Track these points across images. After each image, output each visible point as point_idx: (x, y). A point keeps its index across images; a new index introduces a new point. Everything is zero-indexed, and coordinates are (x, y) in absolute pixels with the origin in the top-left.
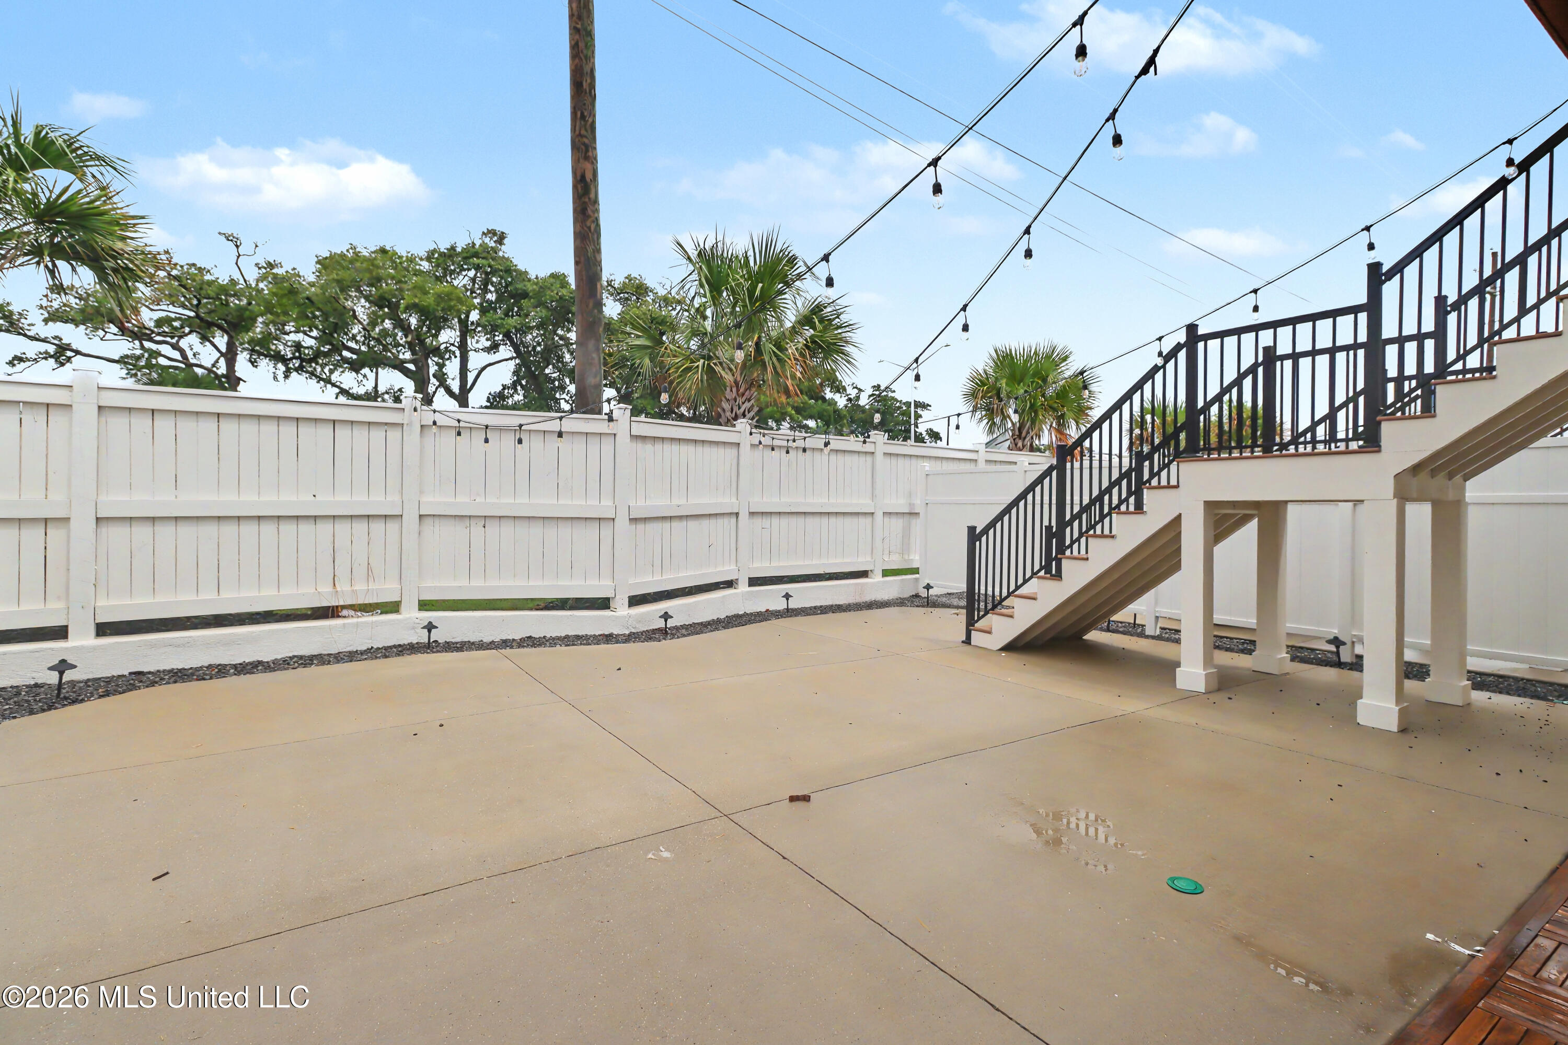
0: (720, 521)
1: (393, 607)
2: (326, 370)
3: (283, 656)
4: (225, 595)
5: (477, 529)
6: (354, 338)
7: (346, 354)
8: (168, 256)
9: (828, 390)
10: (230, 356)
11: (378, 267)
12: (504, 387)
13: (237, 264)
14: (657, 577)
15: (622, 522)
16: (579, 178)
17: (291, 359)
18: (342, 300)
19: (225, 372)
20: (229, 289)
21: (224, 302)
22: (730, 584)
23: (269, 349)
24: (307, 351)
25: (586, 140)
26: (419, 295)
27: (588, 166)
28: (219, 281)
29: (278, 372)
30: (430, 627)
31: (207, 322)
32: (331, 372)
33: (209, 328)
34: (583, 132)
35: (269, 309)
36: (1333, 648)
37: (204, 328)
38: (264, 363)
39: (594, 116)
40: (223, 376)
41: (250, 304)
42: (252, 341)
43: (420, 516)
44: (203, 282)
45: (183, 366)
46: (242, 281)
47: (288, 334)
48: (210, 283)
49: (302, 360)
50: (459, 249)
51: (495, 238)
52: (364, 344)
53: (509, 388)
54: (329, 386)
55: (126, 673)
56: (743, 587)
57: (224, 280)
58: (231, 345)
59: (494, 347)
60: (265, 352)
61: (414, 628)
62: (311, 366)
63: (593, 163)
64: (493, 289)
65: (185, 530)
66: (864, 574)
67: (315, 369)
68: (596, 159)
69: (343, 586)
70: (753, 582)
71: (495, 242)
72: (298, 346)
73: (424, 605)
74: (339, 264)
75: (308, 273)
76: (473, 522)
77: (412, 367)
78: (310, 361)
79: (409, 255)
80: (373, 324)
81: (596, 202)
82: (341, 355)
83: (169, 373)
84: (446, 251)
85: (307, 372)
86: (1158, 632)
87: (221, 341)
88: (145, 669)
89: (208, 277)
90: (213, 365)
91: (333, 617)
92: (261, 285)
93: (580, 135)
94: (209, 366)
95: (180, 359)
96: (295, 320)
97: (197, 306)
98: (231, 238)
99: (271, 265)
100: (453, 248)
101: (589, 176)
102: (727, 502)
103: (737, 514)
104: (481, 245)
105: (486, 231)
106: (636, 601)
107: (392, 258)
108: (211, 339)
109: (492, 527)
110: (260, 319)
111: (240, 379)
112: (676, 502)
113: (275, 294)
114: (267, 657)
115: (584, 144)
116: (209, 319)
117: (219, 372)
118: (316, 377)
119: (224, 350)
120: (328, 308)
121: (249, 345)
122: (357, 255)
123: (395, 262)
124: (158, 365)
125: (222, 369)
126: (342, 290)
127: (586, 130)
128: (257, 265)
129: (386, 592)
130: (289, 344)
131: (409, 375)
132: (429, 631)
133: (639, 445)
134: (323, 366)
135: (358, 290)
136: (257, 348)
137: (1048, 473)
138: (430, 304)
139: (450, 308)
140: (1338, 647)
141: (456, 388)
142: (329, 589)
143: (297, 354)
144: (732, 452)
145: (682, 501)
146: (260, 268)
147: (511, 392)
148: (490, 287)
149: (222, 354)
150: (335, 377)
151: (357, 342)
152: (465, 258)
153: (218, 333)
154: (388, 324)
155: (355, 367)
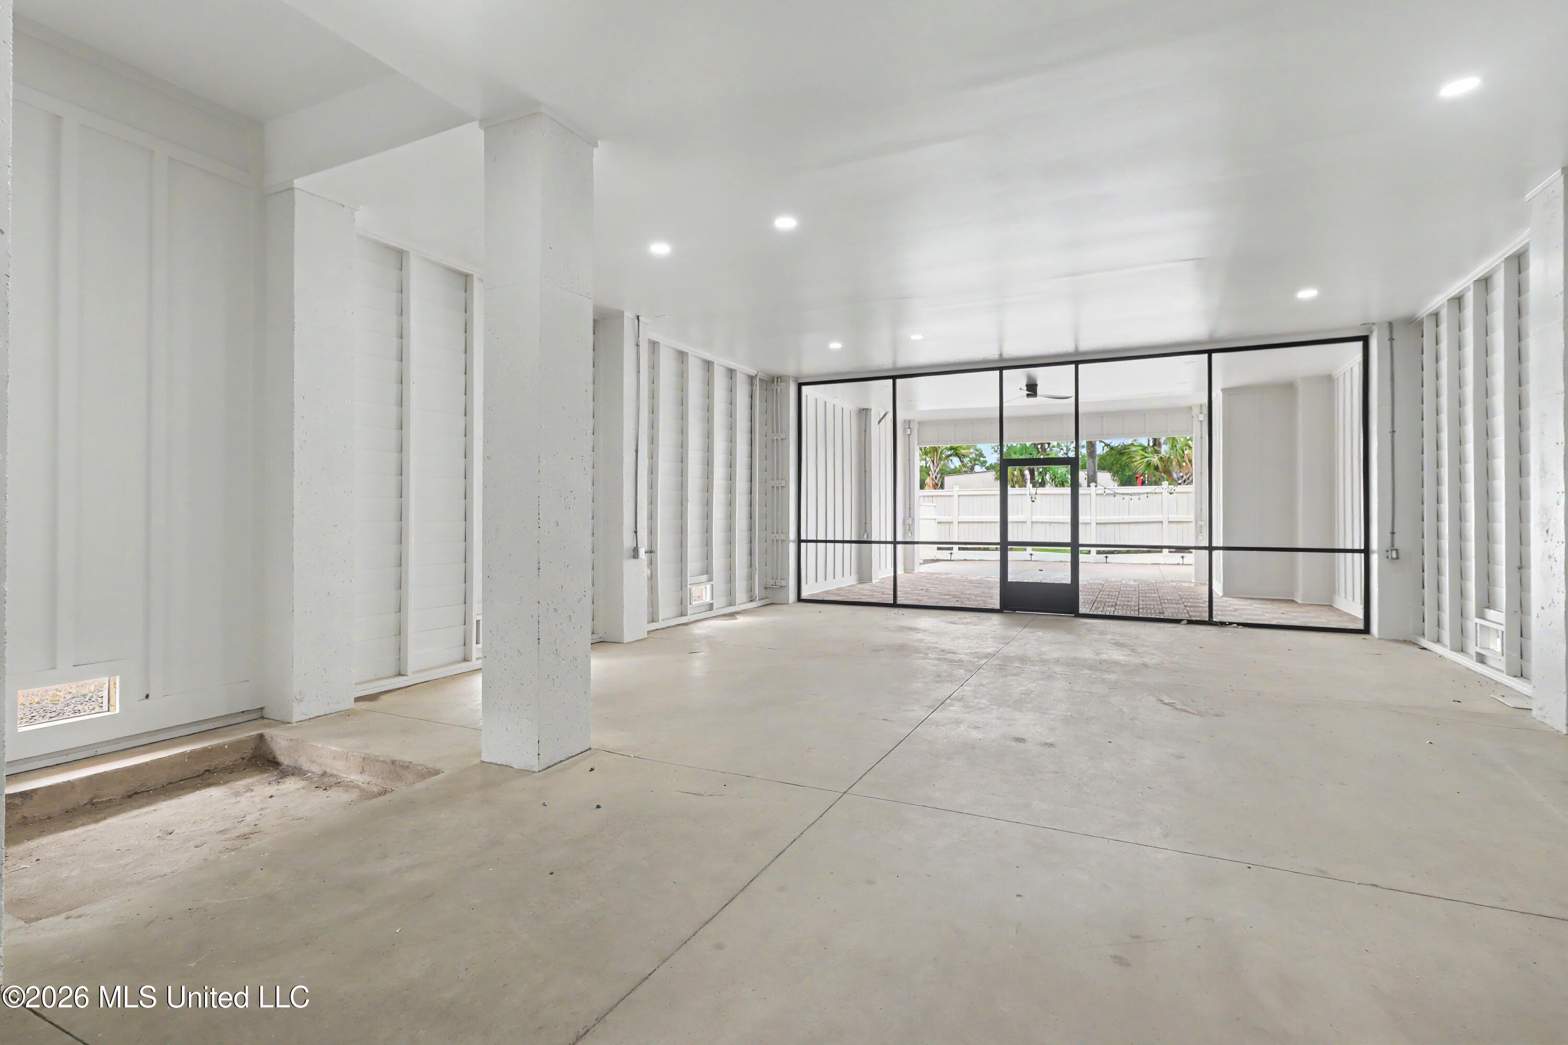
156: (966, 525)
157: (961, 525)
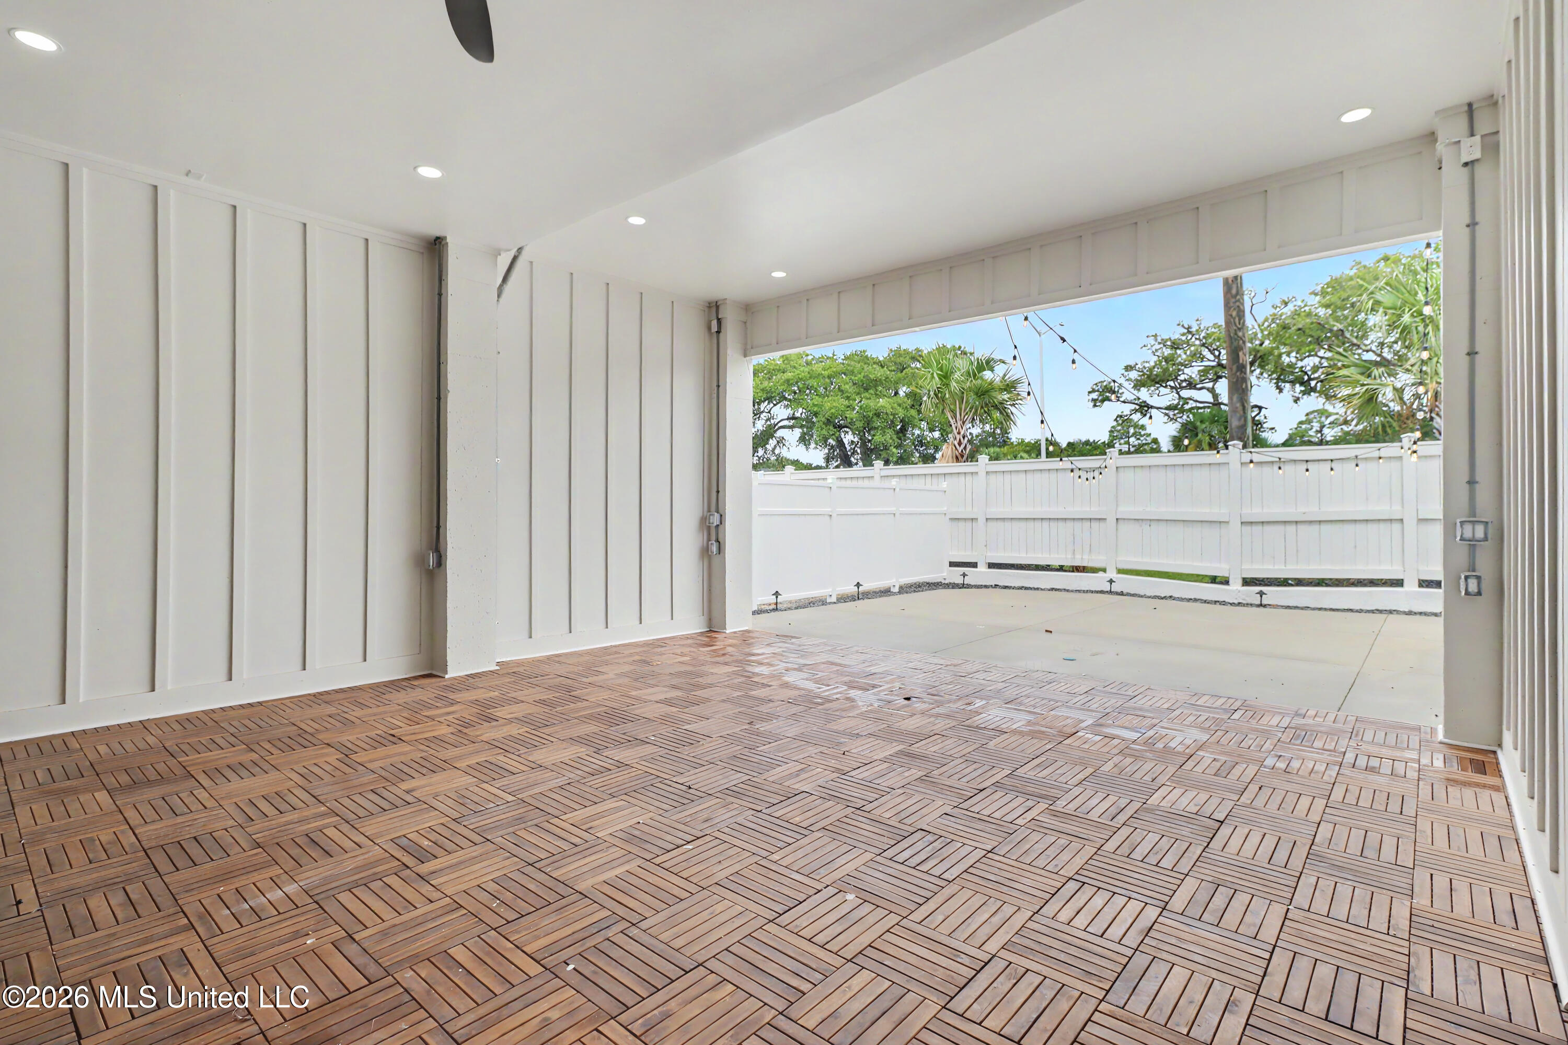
0: (1374, 526)
5: (1146, 527)
14: (1279, 567)
22: (1399, 583)
30: (1111, 581)
56: (1410, 587)
69: (1078, 556)
76: (1144, 523)
102: (1384, 509)
106: (1247, 582)
109: (1155, 527)
112: (1301, 510)
129: (1098, 560)
145: (1312, 509)
156: (1000, 524)
157: (990, 524)
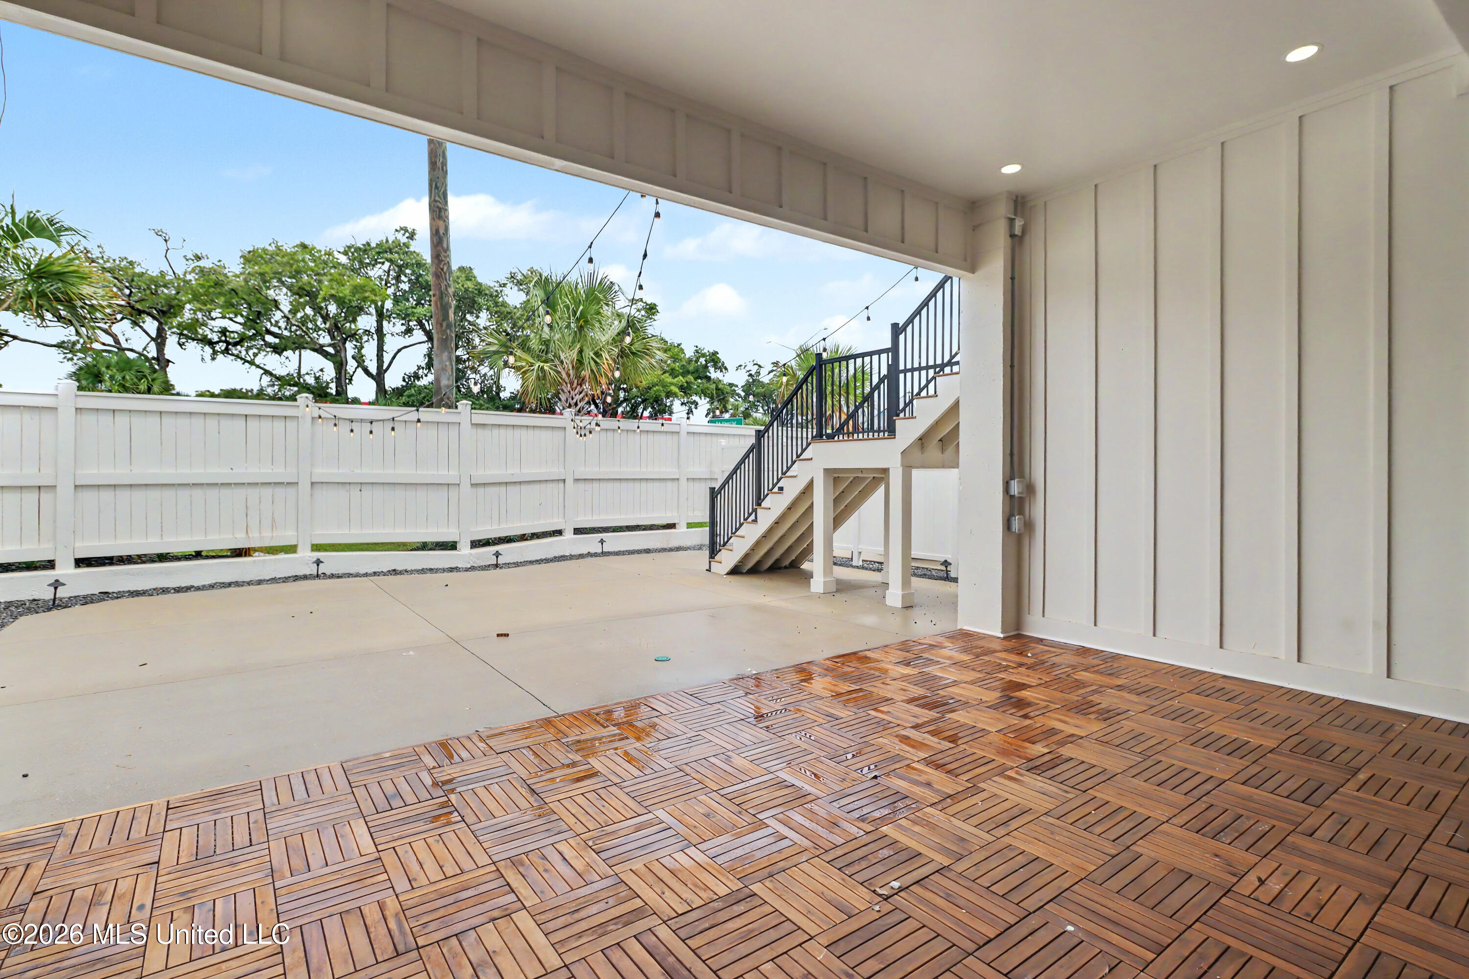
0: (550, 486)
1: (291, 549)
2: (251, 352)
3: (209, 583)
4: (165, 539)
5: (355, 492)
6: (276, 324)
7: (269, 339)
8: (100, 250)
9: (712, 369)
10: (160, 340)
11: (297, 261)
12: (419, 368)
13: (166, 257)
14: (495, 527)
15: (466, 486)
16: (434, 232)
17: (217, 343)
18: (264, 291)
19: (156, 356)
20: (159, 282)
21: (153, 292)
22: (559, 533)
23: (197, 333)
24: (232, 335)
25: (440, 206)
26: (334, 286)
27: (441, 223)
28: (148, 272)
29: (204, 354)
30: (318, 562)
31: (138, 310)
32: (255, 355)
33: (140, 315)
34: (437, 198)
35: (196, 298)
36: (943, 568)
37: (135, 314)
38: (192, 345)
39: (446, 186)
40: (153, 358)
41: (178, 293)
42: (179, 325)
43: (312, 483)
44: (134, 274)
45: (116, 350)
46: (171, 273)
47: (213, 319)
48: (141, 275)
49: (228, 343)
50: (373, 245)
51: (407, 235)
52: (286, 329)
53: (423, 368)
54: (254, 367)
55: (97, 592)
56: (569, 535)
57: (154, 272)
58: (160, 332)
59: (409, 331)
60: (193, 336)
61: (307, 564)
62: (236, 350)
63: (445, 221)
64: (406, 279)
65: (138, 495)
66: (672, 526)
67: (240, 352)
68: (447, 217)
69: (254, 534)
70: (578, 531)
71: (407, 238)
72: (224, 331)
73: (316, 548)
74: (262, 257)
75: (234, 267)
76: (352, 486)
77: (331, 350)
78: (235, 344)
79: (328, 250)
80: (294, 312)
81: (448, 249)
82: (264, 340)
83: (103, 357)
84: (362, 247)
85: (232, 355)
86: (861, 563)
87: (151, 325)
88: (110, 591)
89: (138, 270)
90: (144, 349)
91: (245, 556)
92: (189, 277)
93: (435, 201)
94: (140, 350)
95: (113, 344)
96: (221, 307)
97: (129, 296)
98: (160, 233)
99: (198, 258)
100: (368, 244)
101: (442, 231)
102: (556, 471)
103: (564, 480)
104: (393, 242)
105: (398, 229)
106: (475, 544)
107: (311, 252)
108: (141, 324)
109: (367, 492)
110: (188, 306)
111: (169, 361)
112: (510, 471)
113: (202, 286)
114: (196, 584)
115: (438, 207)
116: (140, 308)
117: (150, 356)
118: (241, 359)
119: (154, 335)
120: (252, 299)
121: (178, 329)
122: (280, 250)
123: (314, 256)
124: (91, 349)
125: (152, 352)
126: (265, 282)
127: (439, 197)
128: (185, 256)
129: (285, 537)
130: (216, 329)
131: (329, 357)
132: (318, 565)
133: (480, 431)
134: (248, 349)
135: (280, 281)
136: (185, 332)
137: (751, 450)
138: (345, 295)
139: (365, 299)
140: (946, 567)
141: (373, 370)
142: (244, 535)
143: (223, 338)
144: (560, 433)
145: (516, 471)
146: (187, 260)
147: (426, 372)
148: (403, 278)
149: (152, 339)
150: (258, 360)
151: (280, 328)
152: (379, 253)
153: (148, 319)
154: (309, 311)
155: (278, 350)
